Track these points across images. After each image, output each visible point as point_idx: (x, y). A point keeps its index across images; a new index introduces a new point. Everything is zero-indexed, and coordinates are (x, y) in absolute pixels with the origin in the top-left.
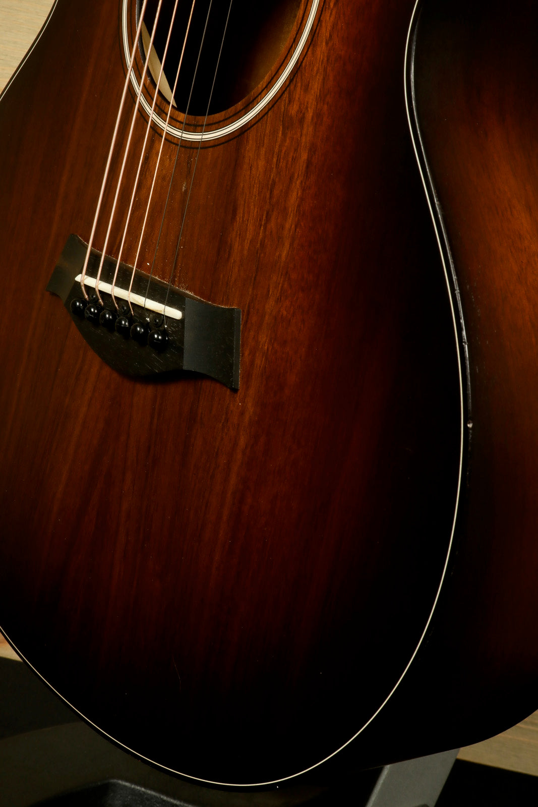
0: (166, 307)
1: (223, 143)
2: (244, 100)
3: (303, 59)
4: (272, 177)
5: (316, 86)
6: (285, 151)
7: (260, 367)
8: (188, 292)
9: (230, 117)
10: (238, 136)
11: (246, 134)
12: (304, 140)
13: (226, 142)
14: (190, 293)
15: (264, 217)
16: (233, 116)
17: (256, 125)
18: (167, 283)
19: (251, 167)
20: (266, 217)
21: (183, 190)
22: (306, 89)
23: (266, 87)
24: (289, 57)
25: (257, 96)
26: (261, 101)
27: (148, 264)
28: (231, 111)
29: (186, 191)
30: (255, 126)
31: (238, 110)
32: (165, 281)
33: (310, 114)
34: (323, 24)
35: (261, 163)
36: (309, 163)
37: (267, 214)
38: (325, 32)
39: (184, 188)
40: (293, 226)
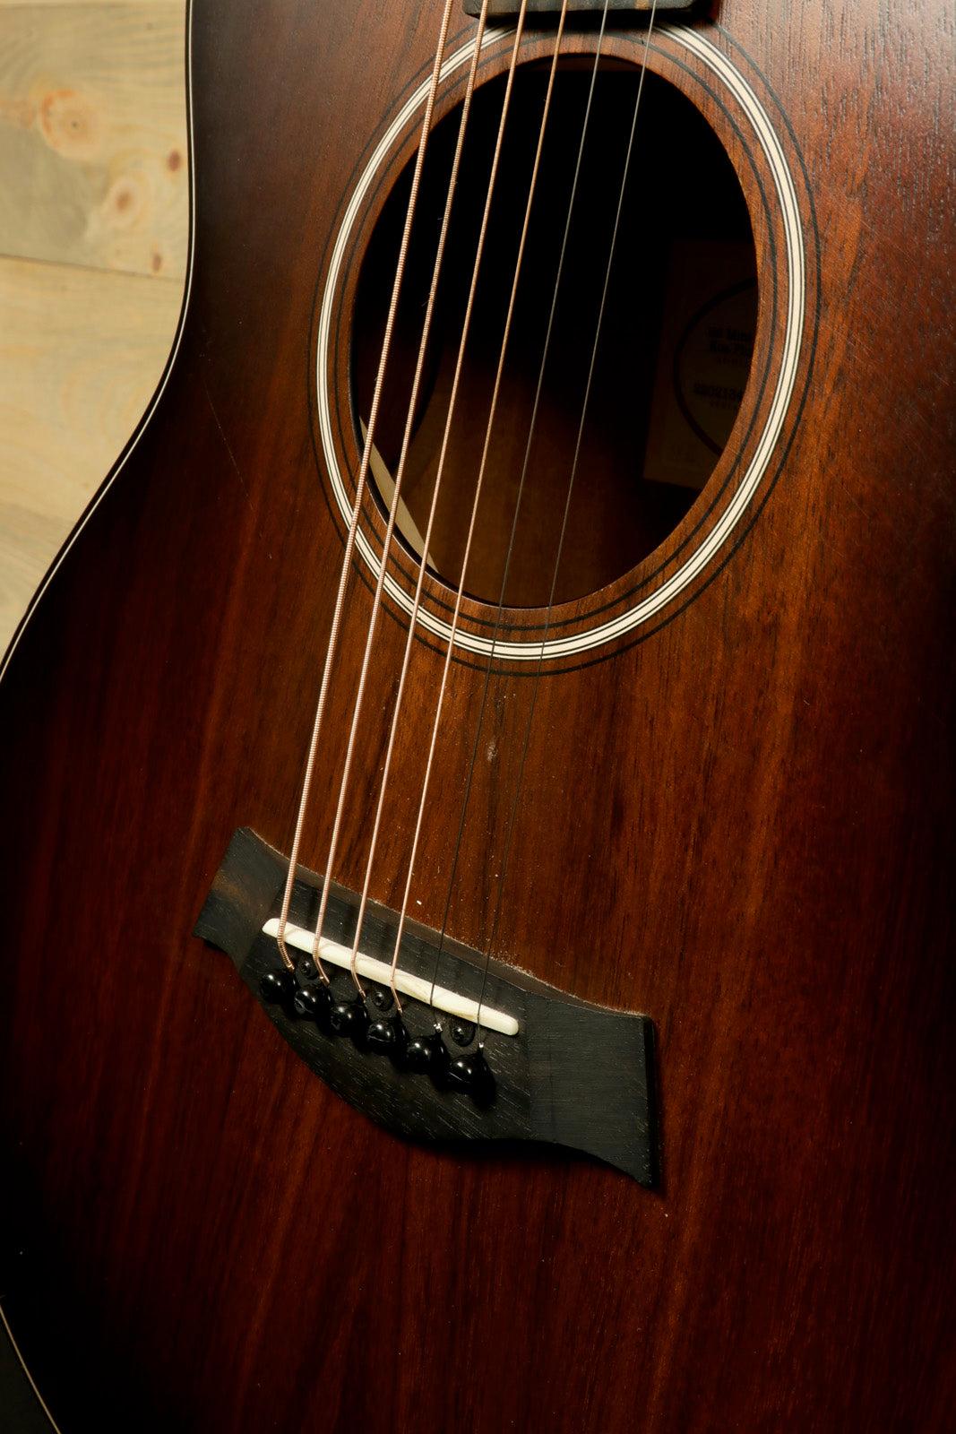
0: (482, 1006)
1: (578, 668)
2: (621, 580)
3: (765, 501)
4: (706, 746)
5: (802, 558)
6: (735, 694)
7: (710, 1143)
8: (518, 969)
9: (590, 615)
10: (614, 655)
11: (632, 652)
12: (782, 673)
13: (585, 666)
14: (524, 972)
15: (694, 828)
16: (598, 612)
17: (657, 635)
18: (468, 946)
19: (651, 722)
20: (700, 829)
21: (489, 758)
22: (779, 561)
23: (676, 554)
24: (727, 494)
25: (654, 575)
26: (664, 584)
27: (419, 903)
28: (592, 601)
29: (496, 761)
30: (653, 637)
31: (609, 601)
32: (463, 941)
33: (791, 618)
34: (809, 428)
35: (677, 716)
36: (799, 720)
37: (701, 821)
38: (814, 446)
39: (490, 753)
40: (770, 854)
